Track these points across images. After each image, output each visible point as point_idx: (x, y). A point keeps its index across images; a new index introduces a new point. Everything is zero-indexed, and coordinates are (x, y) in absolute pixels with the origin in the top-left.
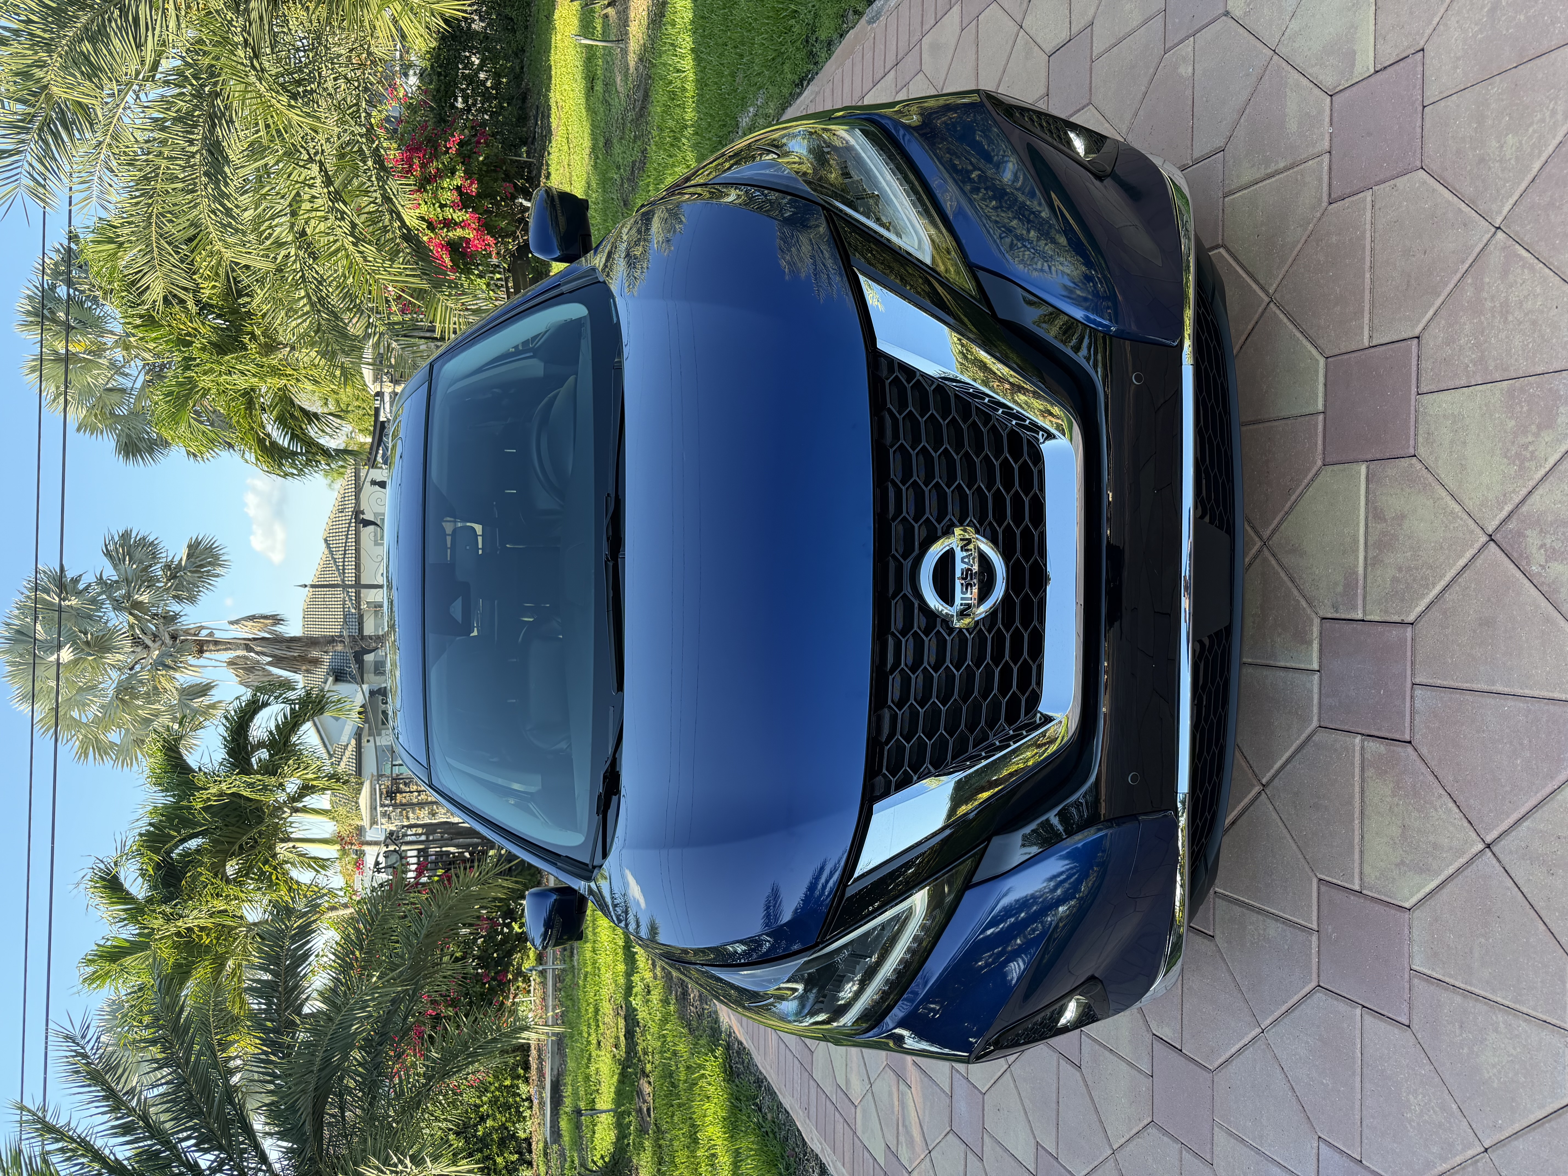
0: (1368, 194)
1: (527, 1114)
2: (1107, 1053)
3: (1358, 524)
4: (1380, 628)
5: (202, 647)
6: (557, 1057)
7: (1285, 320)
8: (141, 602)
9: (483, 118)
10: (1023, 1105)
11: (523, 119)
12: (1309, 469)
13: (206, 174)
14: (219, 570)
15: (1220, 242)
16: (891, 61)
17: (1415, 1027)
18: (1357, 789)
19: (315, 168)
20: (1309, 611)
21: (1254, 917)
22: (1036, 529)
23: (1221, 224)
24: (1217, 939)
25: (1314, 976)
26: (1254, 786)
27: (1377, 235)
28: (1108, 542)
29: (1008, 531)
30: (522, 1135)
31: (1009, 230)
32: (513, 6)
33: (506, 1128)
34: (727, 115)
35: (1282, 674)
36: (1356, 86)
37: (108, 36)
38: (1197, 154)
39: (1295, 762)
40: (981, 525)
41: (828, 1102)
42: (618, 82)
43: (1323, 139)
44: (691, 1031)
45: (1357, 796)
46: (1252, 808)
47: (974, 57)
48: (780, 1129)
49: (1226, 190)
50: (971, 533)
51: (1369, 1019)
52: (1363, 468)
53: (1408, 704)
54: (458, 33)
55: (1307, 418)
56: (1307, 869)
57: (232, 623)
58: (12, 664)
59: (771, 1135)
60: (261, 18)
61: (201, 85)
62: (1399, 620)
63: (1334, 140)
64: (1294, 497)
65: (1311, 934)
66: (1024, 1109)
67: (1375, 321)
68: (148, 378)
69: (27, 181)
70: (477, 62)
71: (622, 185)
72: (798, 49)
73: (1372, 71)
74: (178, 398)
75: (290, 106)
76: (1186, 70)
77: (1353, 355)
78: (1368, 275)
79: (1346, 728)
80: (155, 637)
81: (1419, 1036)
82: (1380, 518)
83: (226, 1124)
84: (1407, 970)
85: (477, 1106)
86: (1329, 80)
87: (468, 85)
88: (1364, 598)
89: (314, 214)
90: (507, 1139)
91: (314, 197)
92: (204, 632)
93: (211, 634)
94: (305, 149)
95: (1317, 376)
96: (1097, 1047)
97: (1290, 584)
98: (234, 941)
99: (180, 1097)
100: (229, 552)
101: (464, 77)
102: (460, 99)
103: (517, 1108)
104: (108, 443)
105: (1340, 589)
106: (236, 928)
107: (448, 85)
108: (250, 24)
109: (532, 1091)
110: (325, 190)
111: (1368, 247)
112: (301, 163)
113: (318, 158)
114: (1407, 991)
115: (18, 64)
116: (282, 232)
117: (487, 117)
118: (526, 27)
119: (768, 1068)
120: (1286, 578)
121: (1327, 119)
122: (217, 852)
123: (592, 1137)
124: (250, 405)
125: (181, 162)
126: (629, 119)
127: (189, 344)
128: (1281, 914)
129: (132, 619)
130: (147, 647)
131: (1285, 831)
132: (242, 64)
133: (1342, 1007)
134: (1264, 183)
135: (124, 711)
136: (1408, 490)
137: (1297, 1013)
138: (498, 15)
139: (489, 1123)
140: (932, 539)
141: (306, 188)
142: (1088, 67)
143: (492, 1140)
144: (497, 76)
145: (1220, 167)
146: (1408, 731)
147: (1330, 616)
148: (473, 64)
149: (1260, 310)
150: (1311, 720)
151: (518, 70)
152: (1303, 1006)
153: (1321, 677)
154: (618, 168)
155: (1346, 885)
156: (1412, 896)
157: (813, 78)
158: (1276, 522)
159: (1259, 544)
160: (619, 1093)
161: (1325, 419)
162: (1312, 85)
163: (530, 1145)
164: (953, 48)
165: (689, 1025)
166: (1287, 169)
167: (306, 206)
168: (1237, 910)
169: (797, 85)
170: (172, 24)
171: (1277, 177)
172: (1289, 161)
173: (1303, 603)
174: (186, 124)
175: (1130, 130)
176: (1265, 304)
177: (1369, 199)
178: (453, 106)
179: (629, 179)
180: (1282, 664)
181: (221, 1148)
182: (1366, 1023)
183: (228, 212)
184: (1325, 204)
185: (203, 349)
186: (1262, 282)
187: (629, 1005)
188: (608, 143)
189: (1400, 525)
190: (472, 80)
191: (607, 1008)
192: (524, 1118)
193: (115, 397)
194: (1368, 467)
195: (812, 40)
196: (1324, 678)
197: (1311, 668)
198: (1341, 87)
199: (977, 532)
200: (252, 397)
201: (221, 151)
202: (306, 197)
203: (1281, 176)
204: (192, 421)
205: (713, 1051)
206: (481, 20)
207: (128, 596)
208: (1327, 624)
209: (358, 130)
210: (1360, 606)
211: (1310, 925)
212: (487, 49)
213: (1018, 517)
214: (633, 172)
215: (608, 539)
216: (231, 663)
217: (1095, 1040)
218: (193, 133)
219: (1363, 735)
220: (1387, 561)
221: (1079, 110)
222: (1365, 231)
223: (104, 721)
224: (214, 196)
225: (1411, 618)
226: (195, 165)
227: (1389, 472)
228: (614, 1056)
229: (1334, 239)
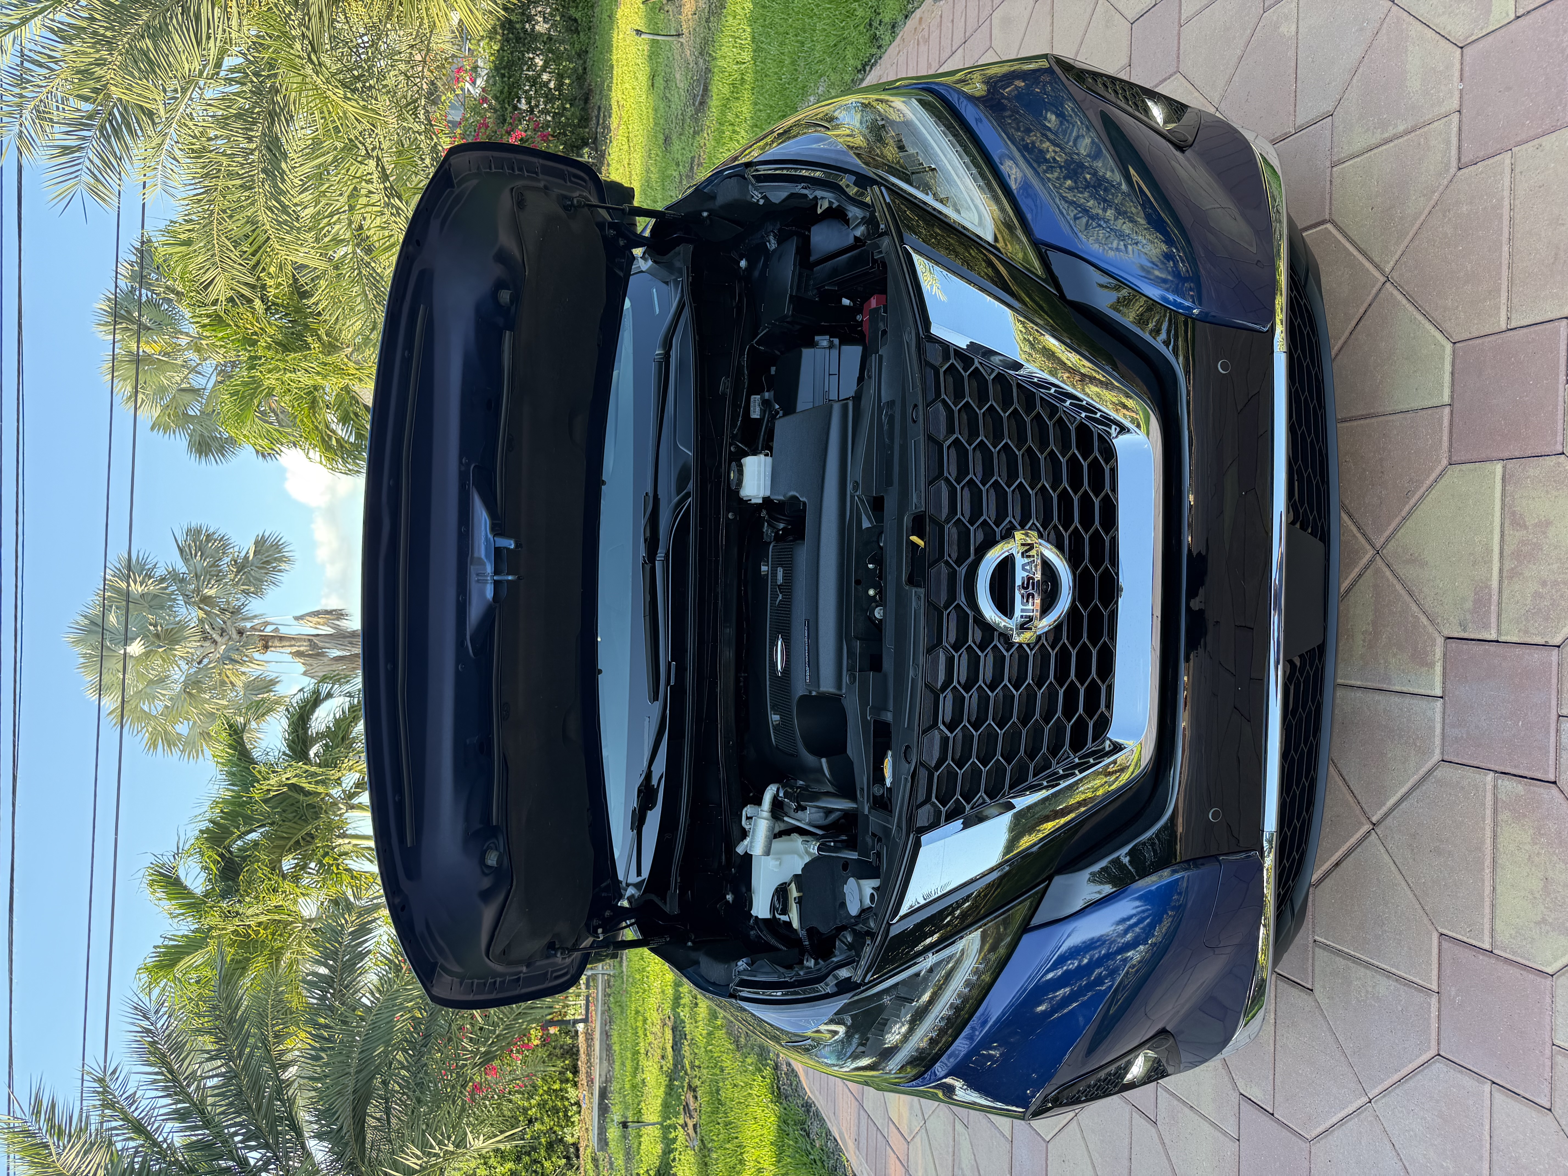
0: (1507, 157)
1: (575, 1119)
2: (1187, 1110)
3: (1492, 532)
4: (1518, 650)
5: (267, 642)
6: (605, 1064)
7: (1404, 301)
8: (210, 597)
9: (545, 120)
10: (1090, 1157)
11: (585, 120)
12: (1432, 469)
13: (264, 171)
14: (283, 566)
15: (1327, 217)
16: (958, 39)
17: (1557, 1111)
18: (1488, 833)
19: (372, 163)
20: (1430, 629)
21: (1362, 971)
22: (1107, 534)
23: (1328, 196)
24: (1317, 992)
25: (1434, 1043)
26: (1363, 824)
27: (1517, 202)
28: (1189, 550)
29: (1076, 536)
30: (569, 1139)
31: (1086, 211)
32: (577, 7)
33: (555, 1132)
34: (787, 106)
35: (1396, 699)
36: (1493, 35)
37: (169, 33)
38: (1300, 121)
39: (1412, 799)
40: (1045, 529)
41: (879, 1136)
42: (678, 76)
43: (1451, 97)
44: (738, 1048)
45: (1488, 842)
46: (1359, 849)
47: (1049, 29)
48: (828, 1157)
49: (1335, 159)
50: (1033, 537)
51: (1500, 1097)
52: (1499, 467)
53: (1553, 739)
54: (522, 35)
55: (1430, 411)
56: (1426, 920)
57: (297, 618)
58: (84, 656)
59: (819, 1163)
60: (321, 13)
61: (261, 82)
62: (1542, 642)
63: (1465, 97)
64: (1412, 501)
65: (1430, 996)
66: (1092, 1163)
67: (1515, 301)
68: (220, 379)
69: (87, 178)
70: (541, 63)
71: (681, 182)
72: (860, 33)
73: (1512, 16)
74: (243, 397)
75: (346, 97)
76: (1288, 29)
77: (1487, 339)
78: (1505, 248)
79: (1475, 763)
80: (223, 632)
81: (1563, 1123)
82: (1518, 524)
83: (274, 1121)
84: (1549, 1044)
85: (525, 1110)
86: (1459, 30)
87: (531, 86)
88: (1499, 615)
89: (369, 209)
90: (554, 1144)
91: (370, 192)
92: (270, 628)
93: (276, 630)
94: (363, 144)
95: (1443, 364)
96: (1176, 1102)
97: (1407, 598)
98: (289, 937)
99: (230, 1091)
100: (294, 548)
101: (528, 79)
102: (523, 101)
103: (566, 1112)
104: (180, 442)
105: (1469, 605)
106: (292, 922)
107: (511, 87)
108: (309, 20)
109: (581, 1096)
110: (382, 186)
111: (1506, 217)
112: (359, 159)
113: (375, 154)
114: (1548, 1069)
115: (81, 63)
116: (341, 229)
117: (549, 118)
118: (589, 29)
119: (817, 1093)
120: (1403, 592)
121: (1457, 74)
122: (274, 847)
123: (639, 1148)
124: (313, 404)
125: (239, 159)
126: (689, 114)
127: (254, 343)
128: (1394, 970)
129: (201, 614)
130: (215, 642)
131: (1399, 877)
132: (299, 57)
133: (1468, 1081)
134: (1380, 149)
135: (190, 704)
136: (1555, 493)
137: (1411, 1084)
138: (562, 16)
139: (537, 1126)
140: (989, 543)
141: (363, 184)
142: (1175, 32)
143: (540, 1144)
144: (560, 77)
145: (1328, 133)
146: (1552, 770)
147: (1456, 635)
148: (536, 65)
149: (1374, 291)
150: (1433, 752)
151: (580, 71)
152: (1419, 1077)
153: (1444, 704)
154: (678, 165)
155: (1474, 943)
156: (1556, 959)
157: (876, 62)
158: (1391, 528)
159: (1371, 552)
160: (666, 1105)
161: (1452, 411)
162: (1438, 37)
163: (577, 1150)
164: (1026, 21)
165: (737, 1042)
166: (1407, 132)
167: (363, 200)
168: (1340, 962)
169: (859, 71)
170: (234, 23)
171: (1396, 142)
172: (1409, 124)
173: (1424, 620)
174: (245, 121)
175: (1223, 97)
176: (1379, 284)
177: (1508, 162)
178: (515, 108)
179: (687, 176)
180: (1397, 688)
181: (267, 1146)
182: (1495, 1102)
183: (284, 209)
184: (1453, 170)
185: (269, 347)
186: (1377, 260)
187: (677, 1016)
188: (667, 140)
189: (1544, 533)
190: (534, 81)
191: (654, 1017)
192: (573, 1123)
193: (187, 397)
194: (1504, 467)
195: (875, 24)
196: (1448, 705)
197: (1433, 694)
198: (1474, 38)
199: (1041, 536)
200: (315, 397)
201: (279, 147)
202: (363, 192)
203: (1401, 140)
204: (256, 420)
205: (760, 1071)
206: (545, 22)
207: (198, 591)
208: (1453, 644)
209: (417, 127)
210: (1494, 625)
211: (1428, 986)
212: (550, 51)
213: (1087, 521)
214: (692, 168)
215: (646, 540)
217: (1173, 1094)
218: (252, 130)
219: (1496, 772)
220: (1527, 574)
221: (1165, 80)
222: (1503, 198)
223: (172, 712)
224: (271, 193)
225: (1557, 641)
226: (253, 162)
227: (1531, 472)
228: (662, 1067)
229: (1465, 209)
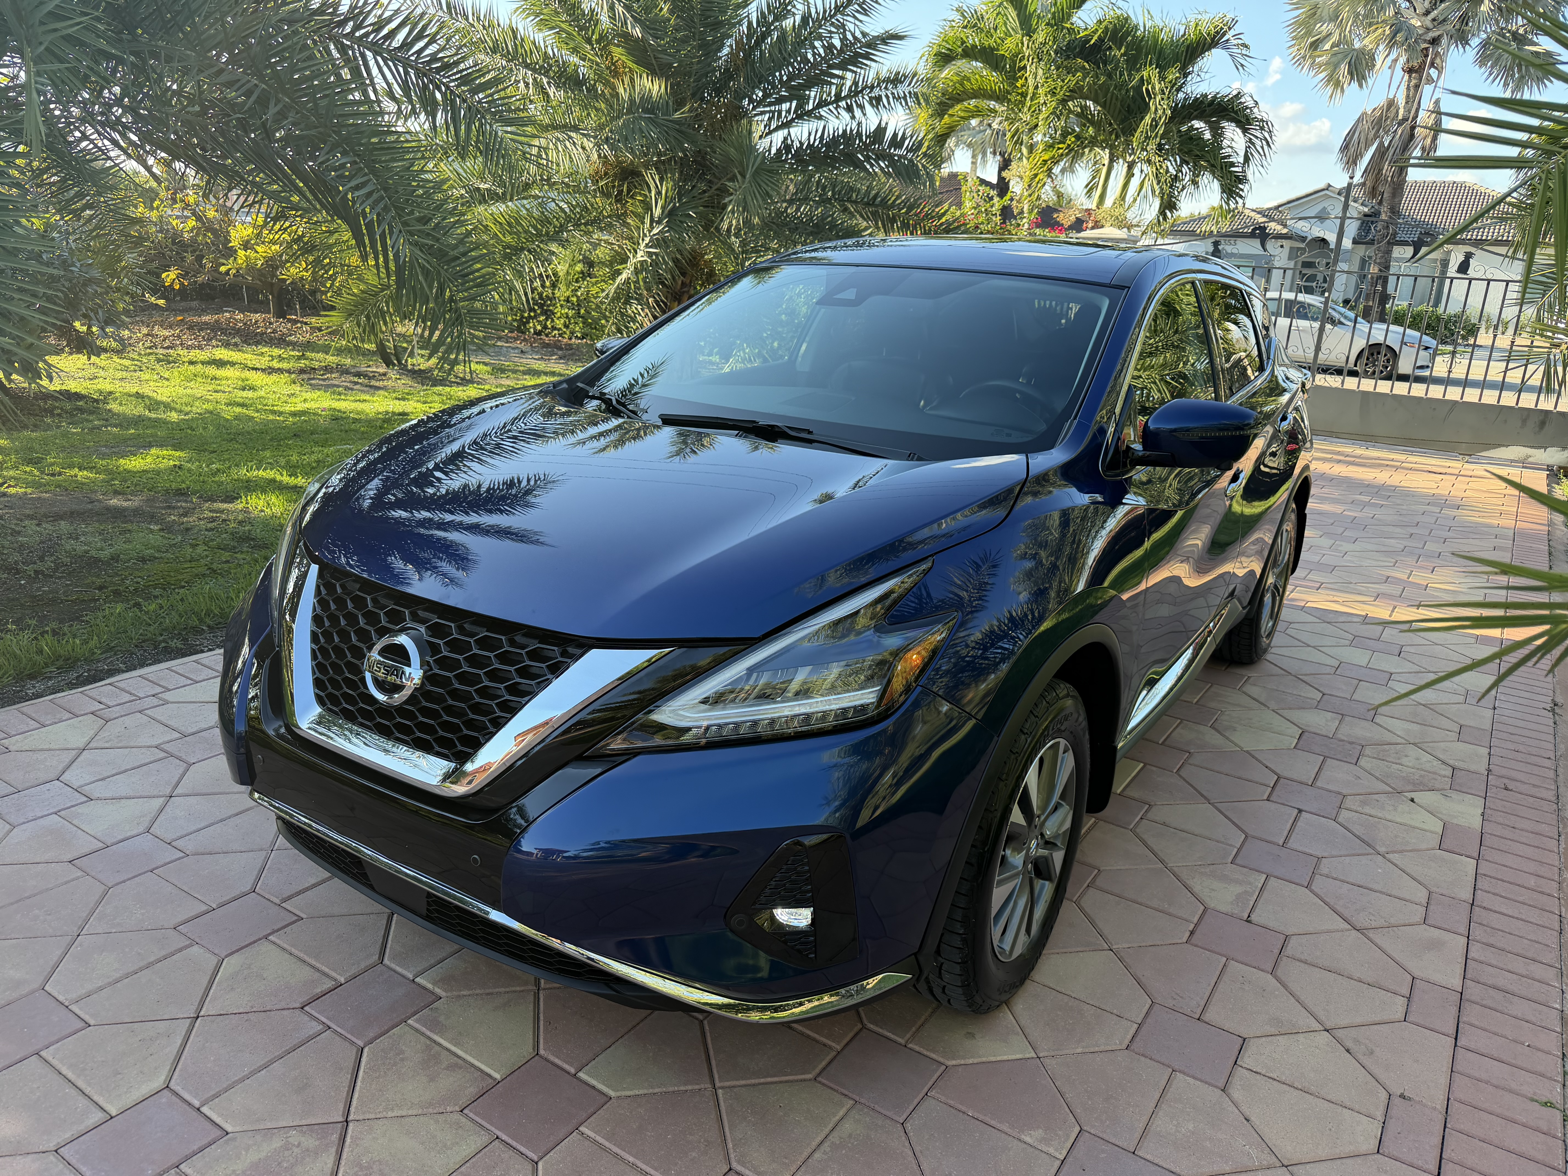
3: (466, 1052)
4: (386, 1029)
5: (1416, 72)
12: (547, 1044)
17: (170, 931)
18: (318, 965)
20: (455, 993)
23: (835, 1087)
25: (263, 892)
38: (930, 1102)
45: (314, 963)
49: (859, 1107)
52: (499, 1076)
53: (322, 1018)
55: (586, 1062)
62: (377, 1041)
64: (542, 1022)
67: (589, 1143)
77: (587, 1116)
79: (360, 977)
82: (451, 1066)
88: (416, 1030)
92: (1434, 73)
93: (1429, 80)
95: (605, 1085)
134: (824, 1134)
136: (443, 1094)
146: (310, 1010)
147: (435, 1004)
149: (717, 1077)
150: (391, 960)
152: (254, 876)
153: (408, 979)
155: (280, 932)
156: (229, 964)
158: (542, 1003)
159: (543, 986)
161: (568, 1073)
166: (809, 1157)
171: (813, 1147)
172: (813, 1163)
173: (464, 993)
176: (717, 1082)
180: (445, 962)
186: (738, 1089)
189: (429, 1076)
194: (495, 1079)
196: (404, 980)
197: (421, 976)
208: (432, 1000)
210: (415, 1025)
216: (1391, 103)
219: (342, 984)
220: (418, 1055)
225: (366, 1050)
227: (475, 1089)
229: (694, 1154)
